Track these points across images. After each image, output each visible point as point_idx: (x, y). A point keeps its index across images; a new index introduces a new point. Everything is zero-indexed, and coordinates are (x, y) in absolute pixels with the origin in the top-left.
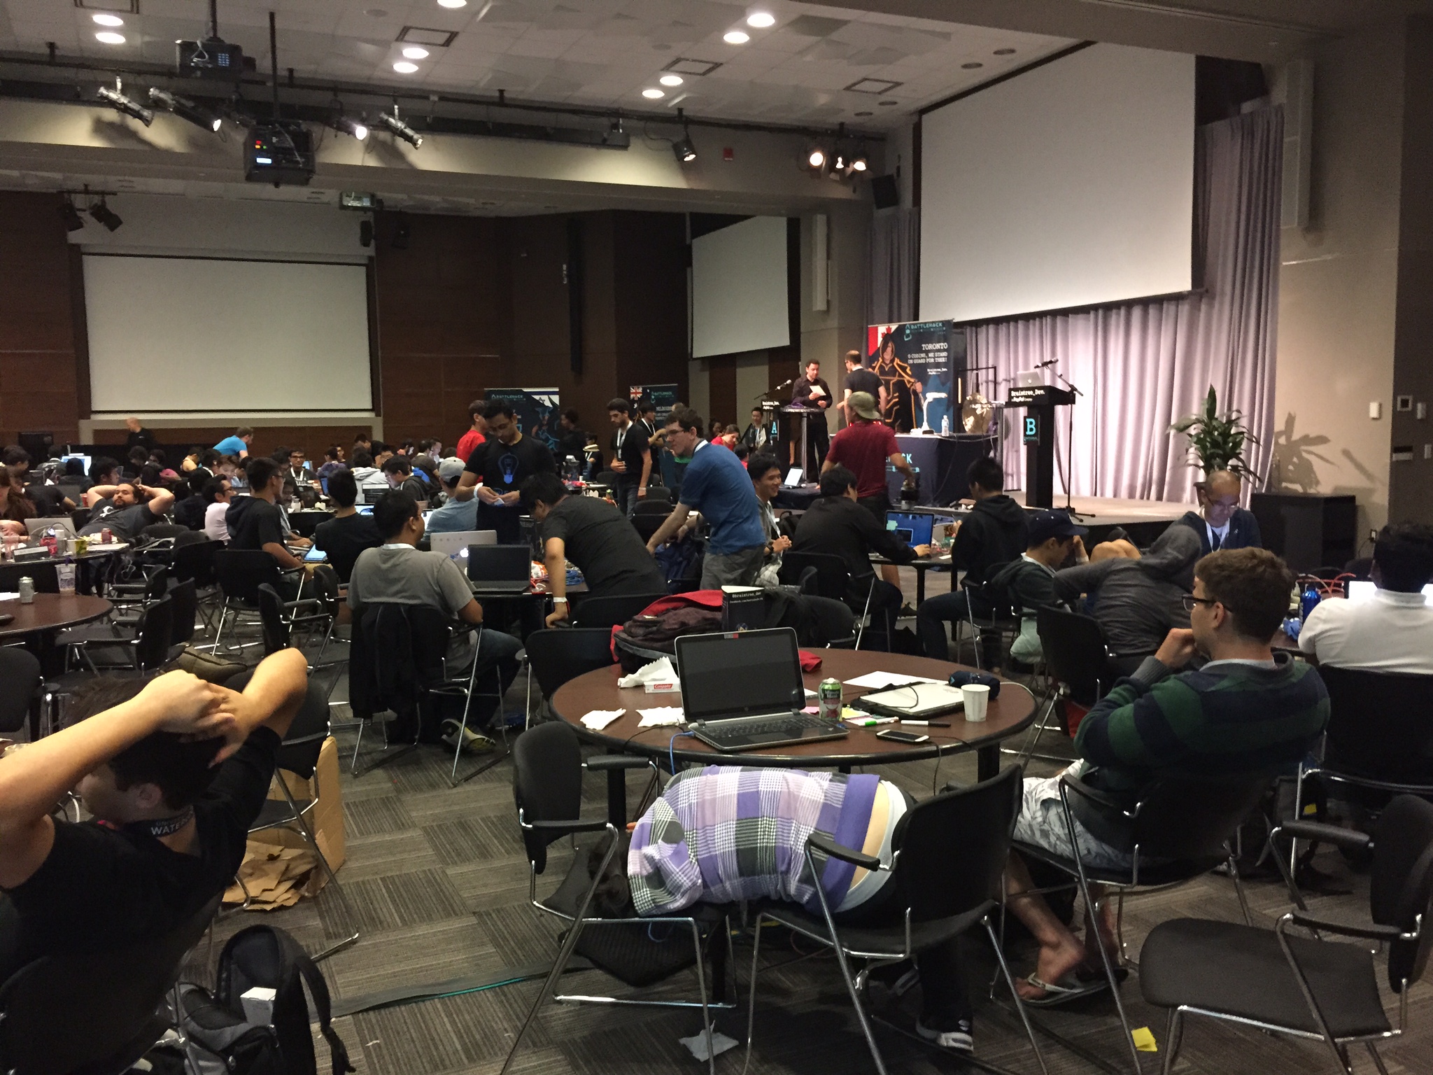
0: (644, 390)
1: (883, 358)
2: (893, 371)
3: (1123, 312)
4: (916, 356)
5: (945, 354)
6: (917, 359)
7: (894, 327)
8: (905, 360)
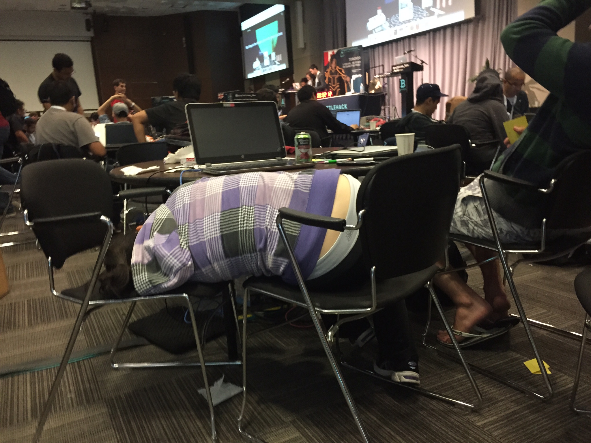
0: (225, 94)
1: (331, 67)
2: (336, 73)
3: (442, 32)
4: (346, 64)
5: (359, 62)
6: (346, 65)
7: (335, 51)
8: (341, 66)
